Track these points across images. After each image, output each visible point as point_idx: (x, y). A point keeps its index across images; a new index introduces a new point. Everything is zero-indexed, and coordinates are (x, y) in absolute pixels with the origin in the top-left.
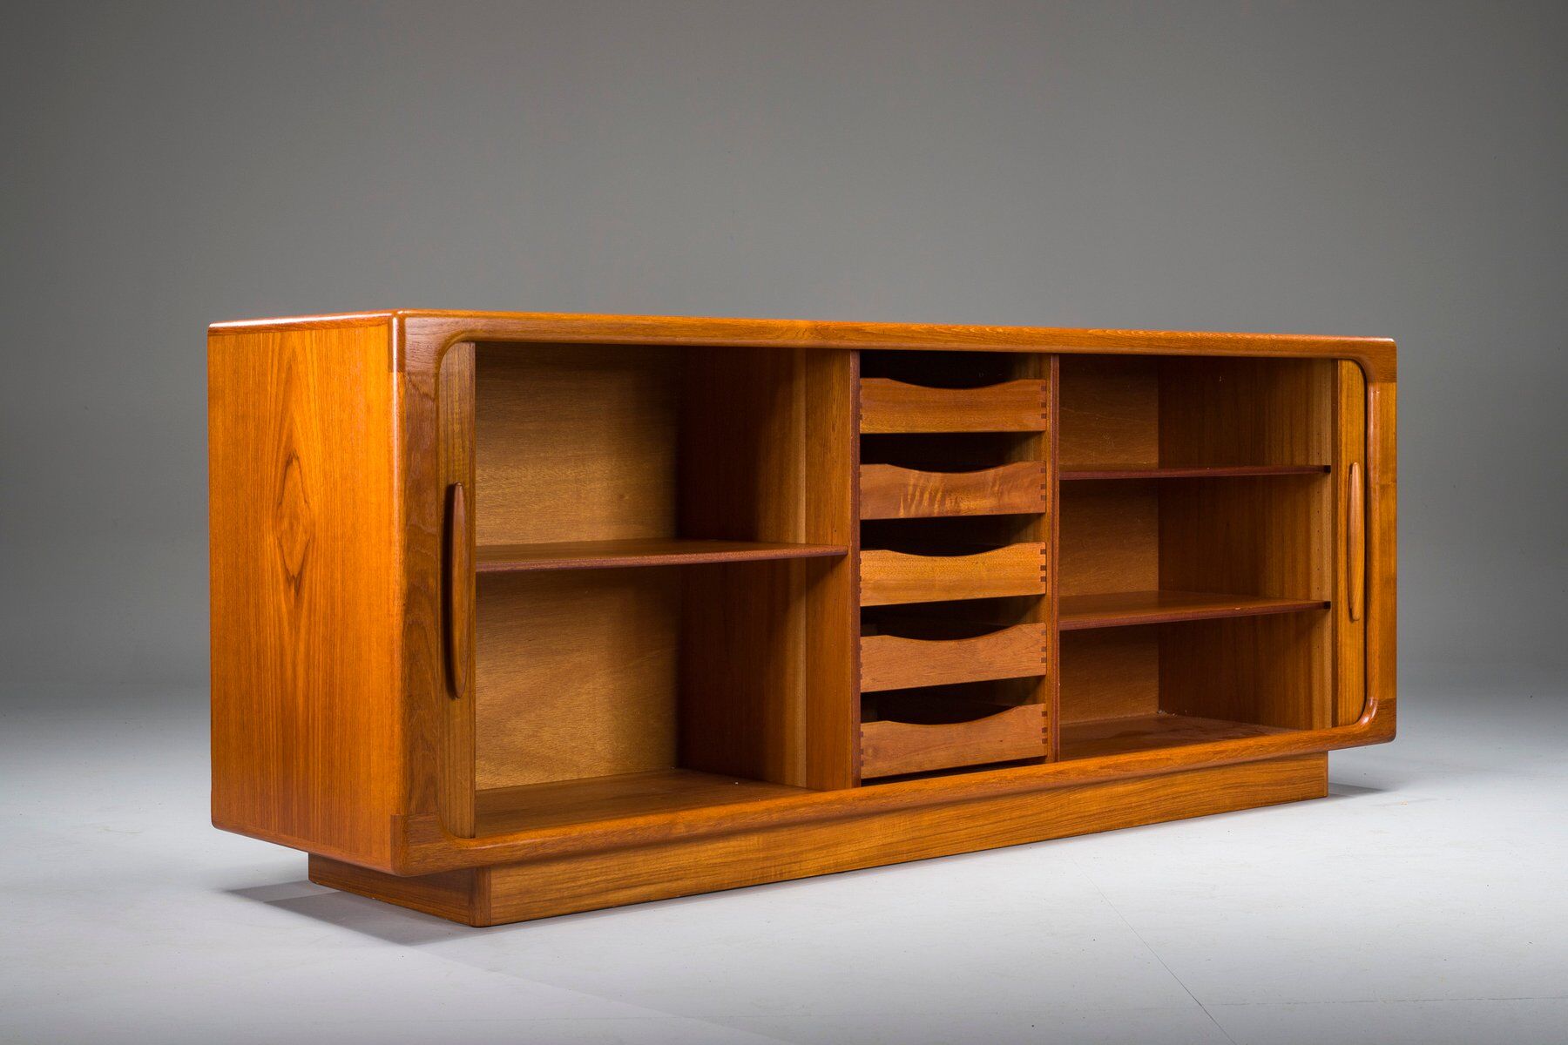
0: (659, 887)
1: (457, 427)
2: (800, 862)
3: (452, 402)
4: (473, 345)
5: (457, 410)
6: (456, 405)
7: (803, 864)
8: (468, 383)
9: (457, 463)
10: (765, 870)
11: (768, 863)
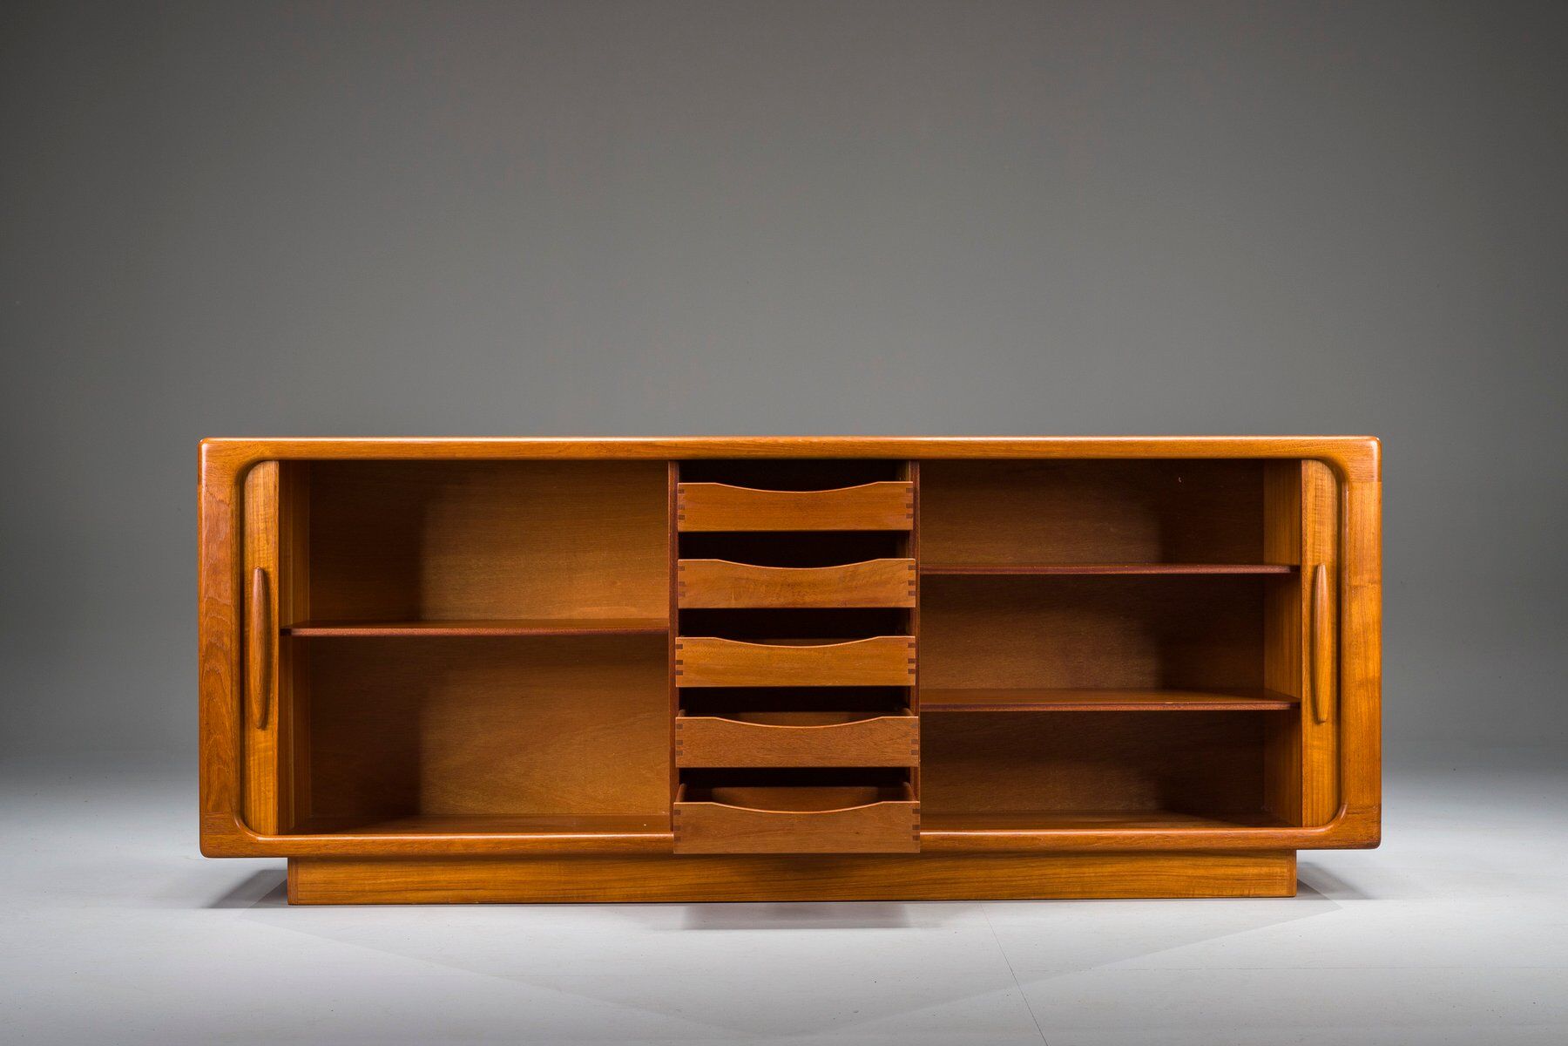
0: (456, 893)
1: (262, 525)
2: (604, 888)
3: (258, 506)
4: (274, 463)
5: (262, 512)
6: (261, 508)
7: (607, 891)
8: (272, 492)
9: (261, 552)
10: (567, 891)
11: (571, 887)
